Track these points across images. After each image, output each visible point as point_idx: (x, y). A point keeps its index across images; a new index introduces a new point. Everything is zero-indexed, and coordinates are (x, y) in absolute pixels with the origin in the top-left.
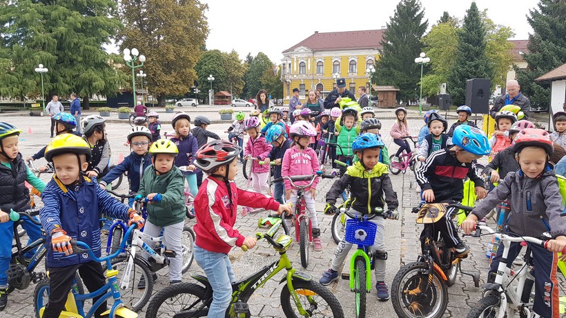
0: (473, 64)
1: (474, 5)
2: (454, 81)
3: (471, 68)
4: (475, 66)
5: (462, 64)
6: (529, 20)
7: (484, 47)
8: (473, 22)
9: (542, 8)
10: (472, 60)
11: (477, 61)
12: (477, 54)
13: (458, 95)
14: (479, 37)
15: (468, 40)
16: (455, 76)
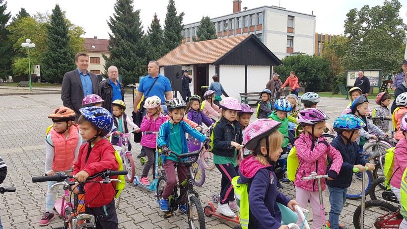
0: (62, 51)
1: (57, 8)
2: (48, 64)
3: (61, 54)
4: (64, 53)
5: (54, 51)
6: (109, 24)
7: (68, 39)
8: (59, 19)
9: (116, 17)
10: (61, 48)
11: (65, 49)
12: (65, 44)
13: (53, 74)
14: (65, 31)
15: (56, 33)
16: (48, 60)
